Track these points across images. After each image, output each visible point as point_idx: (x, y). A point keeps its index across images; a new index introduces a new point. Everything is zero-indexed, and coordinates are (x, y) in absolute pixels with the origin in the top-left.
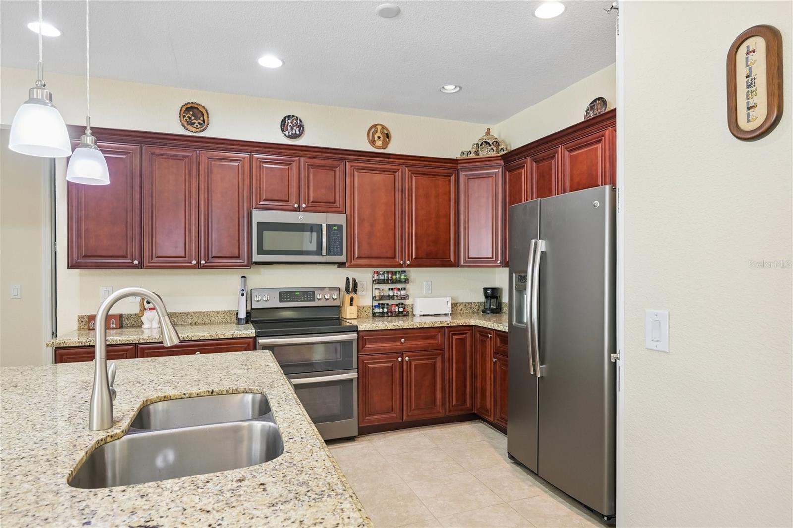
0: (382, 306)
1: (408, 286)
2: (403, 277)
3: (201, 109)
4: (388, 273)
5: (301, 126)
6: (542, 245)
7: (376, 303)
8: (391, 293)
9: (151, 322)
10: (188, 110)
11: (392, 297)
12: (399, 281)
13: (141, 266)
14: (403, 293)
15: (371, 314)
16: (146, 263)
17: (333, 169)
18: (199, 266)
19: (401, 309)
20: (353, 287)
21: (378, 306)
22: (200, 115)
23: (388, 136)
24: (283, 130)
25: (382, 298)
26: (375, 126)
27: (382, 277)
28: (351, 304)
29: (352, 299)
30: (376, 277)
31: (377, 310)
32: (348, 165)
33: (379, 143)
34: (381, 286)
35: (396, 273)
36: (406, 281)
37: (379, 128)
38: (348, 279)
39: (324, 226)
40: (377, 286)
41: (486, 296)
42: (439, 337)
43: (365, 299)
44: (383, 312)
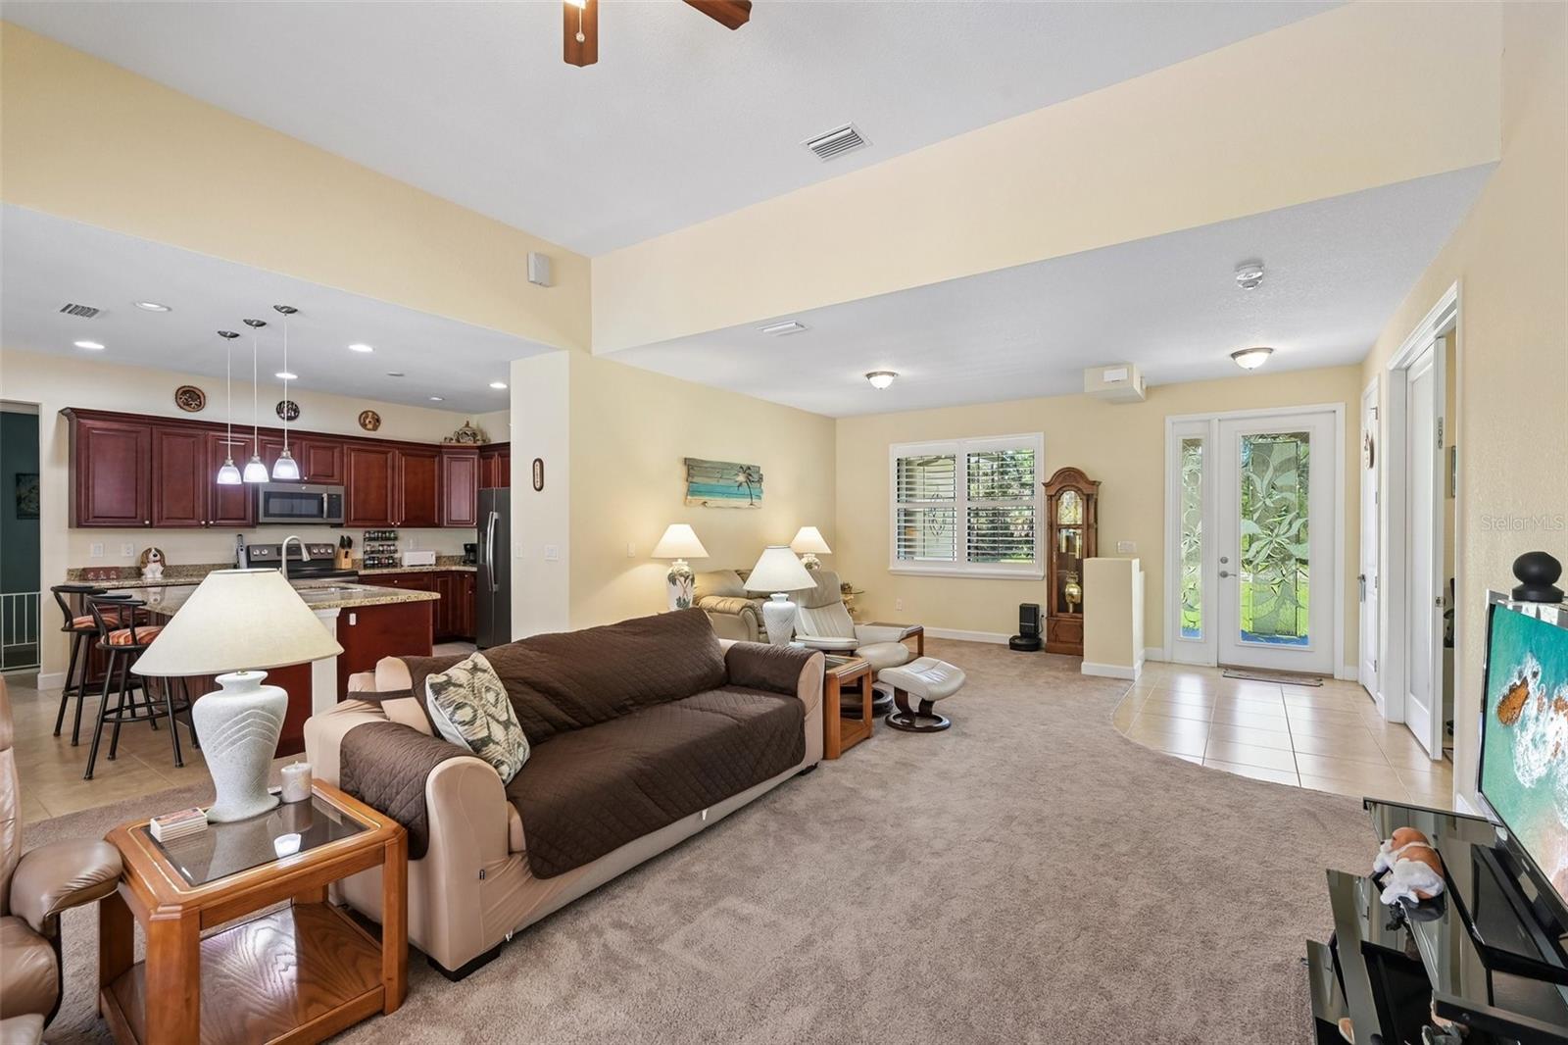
0: (373, 559)
1: (397, 543)
2: (392, 535)
3: (197, 392)
4: (378, 532)
5: (296, 411)
6: (496, 515)
7: (366, 557)
8: (381, 549)
9: (153, 572)
10: (185, 393)
11: (383, 552)
12: (389, 539)
13: (151, 526)
14: (392, 548)
15: (362, 566)
16: (155, 524)
17: (332, 449)
18: (207, 526)
19: (391, 561)
20: (347, 543)
21: (370, 559)
22: (196, 397)
23: (378, 421)
24: (278, 413)
25: (372, 552)
26: (366, 412)
27: (372, 536)
28: (346, 557)
29: (347, 553)
30: (367, 535)
31: (368, 562)
32: (345, 447)
33: (370, 426)
34: (373, 543)
35: (385, 532)
36: (396, 539)
37: (370, 414)
38: (342, 537)
39: (325, 496)
40: (367, 543)
41: (466, 550)
42: (426, 579)
43: (358, 553)
44: (374, 564)
